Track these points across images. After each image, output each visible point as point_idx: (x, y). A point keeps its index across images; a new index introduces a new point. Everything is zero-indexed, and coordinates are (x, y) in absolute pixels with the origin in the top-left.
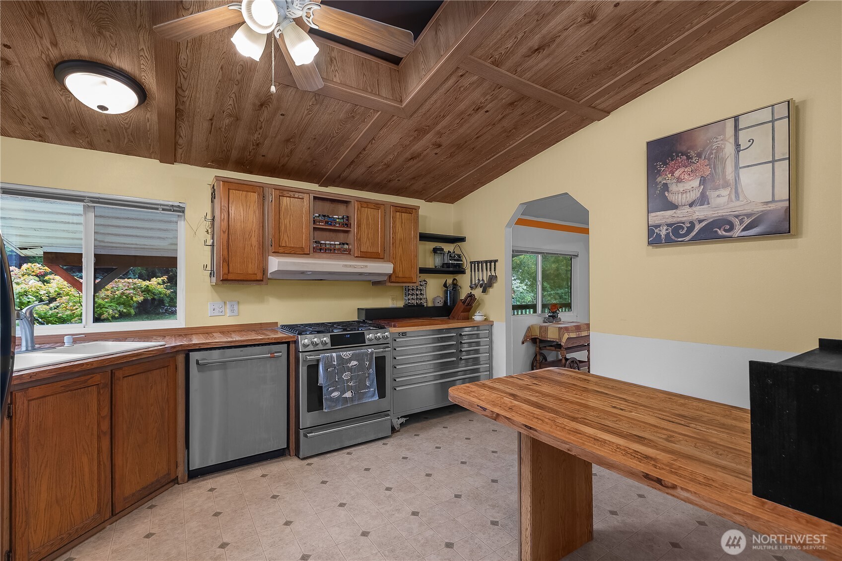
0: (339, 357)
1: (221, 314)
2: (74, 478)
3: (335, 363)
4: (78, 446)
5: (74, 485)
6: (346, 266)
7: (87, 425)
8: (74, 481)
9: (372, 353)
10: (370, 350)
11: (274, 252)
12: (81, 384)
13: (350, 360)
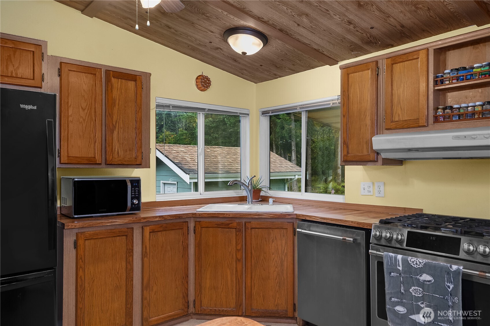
0: (405, 262)
1: (369, 194)
2: (223, 280)
3: (400, 268)
4: (225, 262)
5: (223, 284)
6: (458, 137)
7: (230, 251)
8: (223, 281)
9: (457, 272)
10: (455, 267)
11: (387, 129)
12: (225, 225)
13: (421, 271)
